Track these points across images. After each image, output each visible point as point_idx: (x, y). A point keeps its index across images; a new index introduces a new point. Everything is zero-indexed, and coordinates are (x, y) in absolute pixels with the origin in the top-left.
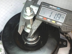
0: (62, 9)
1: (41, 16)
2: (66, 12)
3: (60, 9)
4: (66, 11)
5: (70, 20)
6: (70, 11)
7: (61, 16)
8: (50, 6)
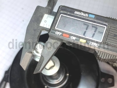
0: (98, 17)
1: (58, 31)
2: (106, 22)
3: (94, 16)
4: (106, 19)
5: (115, 36)
6: (113, 19)
7: (96, 29)
8: (76, 12)
